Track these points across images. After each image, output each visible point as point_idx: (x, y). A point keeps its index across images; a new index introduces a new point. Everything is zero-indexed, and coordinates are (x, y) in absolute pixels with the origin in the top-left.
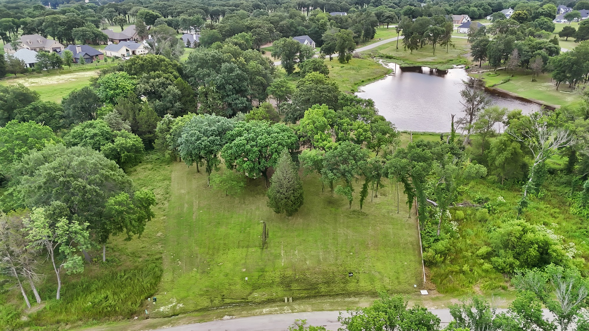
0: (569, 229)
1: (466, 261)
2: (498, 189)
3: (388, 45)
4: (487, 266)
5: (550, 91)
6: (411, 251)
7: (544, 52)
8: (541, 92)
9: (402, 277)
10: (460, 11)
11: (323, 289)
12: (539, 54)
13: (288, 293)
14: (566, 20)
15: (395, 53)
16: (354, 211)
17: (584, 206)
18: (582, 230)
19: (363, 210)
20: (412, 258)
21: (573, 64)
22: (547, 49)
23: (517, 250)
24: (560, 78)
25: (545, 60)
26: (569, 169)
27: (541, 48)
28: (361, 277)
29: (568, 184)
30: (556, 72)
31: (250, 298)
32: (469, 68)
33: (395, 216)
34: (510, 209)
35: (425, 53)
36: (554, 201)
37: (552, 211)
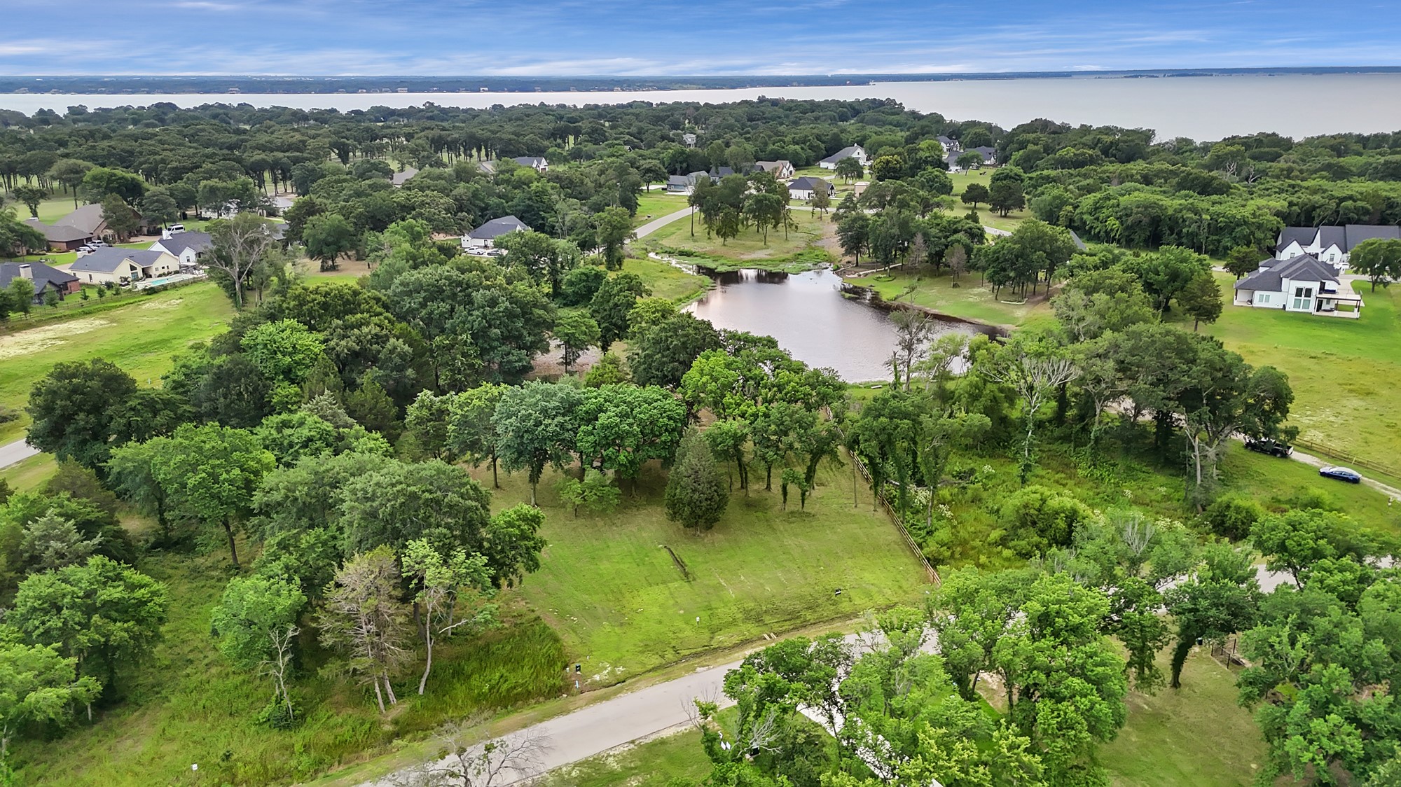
0: (1085, 496)
1: (980, 552)
2: (976, 457)
3: (673, 229)
4: (1007, 553)
5: (985, 302)
6: (901, 553)
7: (964, 238)
8: (972, 305)
9: (905, 585)
10: (771, 153)
11: (809, 616)
12: (958, 241)
13: (764, 628)
14: (958, 168)
15: (693, 244)
16: (792, 512)
17: (1094, 465)
18: (1101, 495)
19: (805, 510)
20: (906, 560)
21: (1017, 257)
22: (966, 231)
23: (1040, 525)
24: (998, 280)
25: (969, 250)
26: (1059, 418)
27: (956, 231)
28: (852, 593)
29: (1065, 439)
30: (990, 271)
31: (715, 644)
32: (838, 268)
33: (854, 511)
34: (1004, 482)
35: (749, 243)
36: (1054, 463)
37: (1057, 476)
